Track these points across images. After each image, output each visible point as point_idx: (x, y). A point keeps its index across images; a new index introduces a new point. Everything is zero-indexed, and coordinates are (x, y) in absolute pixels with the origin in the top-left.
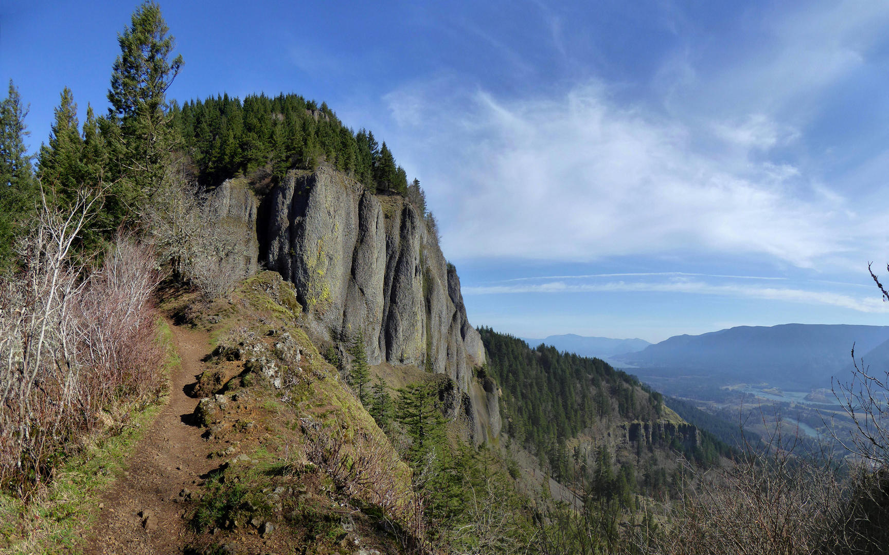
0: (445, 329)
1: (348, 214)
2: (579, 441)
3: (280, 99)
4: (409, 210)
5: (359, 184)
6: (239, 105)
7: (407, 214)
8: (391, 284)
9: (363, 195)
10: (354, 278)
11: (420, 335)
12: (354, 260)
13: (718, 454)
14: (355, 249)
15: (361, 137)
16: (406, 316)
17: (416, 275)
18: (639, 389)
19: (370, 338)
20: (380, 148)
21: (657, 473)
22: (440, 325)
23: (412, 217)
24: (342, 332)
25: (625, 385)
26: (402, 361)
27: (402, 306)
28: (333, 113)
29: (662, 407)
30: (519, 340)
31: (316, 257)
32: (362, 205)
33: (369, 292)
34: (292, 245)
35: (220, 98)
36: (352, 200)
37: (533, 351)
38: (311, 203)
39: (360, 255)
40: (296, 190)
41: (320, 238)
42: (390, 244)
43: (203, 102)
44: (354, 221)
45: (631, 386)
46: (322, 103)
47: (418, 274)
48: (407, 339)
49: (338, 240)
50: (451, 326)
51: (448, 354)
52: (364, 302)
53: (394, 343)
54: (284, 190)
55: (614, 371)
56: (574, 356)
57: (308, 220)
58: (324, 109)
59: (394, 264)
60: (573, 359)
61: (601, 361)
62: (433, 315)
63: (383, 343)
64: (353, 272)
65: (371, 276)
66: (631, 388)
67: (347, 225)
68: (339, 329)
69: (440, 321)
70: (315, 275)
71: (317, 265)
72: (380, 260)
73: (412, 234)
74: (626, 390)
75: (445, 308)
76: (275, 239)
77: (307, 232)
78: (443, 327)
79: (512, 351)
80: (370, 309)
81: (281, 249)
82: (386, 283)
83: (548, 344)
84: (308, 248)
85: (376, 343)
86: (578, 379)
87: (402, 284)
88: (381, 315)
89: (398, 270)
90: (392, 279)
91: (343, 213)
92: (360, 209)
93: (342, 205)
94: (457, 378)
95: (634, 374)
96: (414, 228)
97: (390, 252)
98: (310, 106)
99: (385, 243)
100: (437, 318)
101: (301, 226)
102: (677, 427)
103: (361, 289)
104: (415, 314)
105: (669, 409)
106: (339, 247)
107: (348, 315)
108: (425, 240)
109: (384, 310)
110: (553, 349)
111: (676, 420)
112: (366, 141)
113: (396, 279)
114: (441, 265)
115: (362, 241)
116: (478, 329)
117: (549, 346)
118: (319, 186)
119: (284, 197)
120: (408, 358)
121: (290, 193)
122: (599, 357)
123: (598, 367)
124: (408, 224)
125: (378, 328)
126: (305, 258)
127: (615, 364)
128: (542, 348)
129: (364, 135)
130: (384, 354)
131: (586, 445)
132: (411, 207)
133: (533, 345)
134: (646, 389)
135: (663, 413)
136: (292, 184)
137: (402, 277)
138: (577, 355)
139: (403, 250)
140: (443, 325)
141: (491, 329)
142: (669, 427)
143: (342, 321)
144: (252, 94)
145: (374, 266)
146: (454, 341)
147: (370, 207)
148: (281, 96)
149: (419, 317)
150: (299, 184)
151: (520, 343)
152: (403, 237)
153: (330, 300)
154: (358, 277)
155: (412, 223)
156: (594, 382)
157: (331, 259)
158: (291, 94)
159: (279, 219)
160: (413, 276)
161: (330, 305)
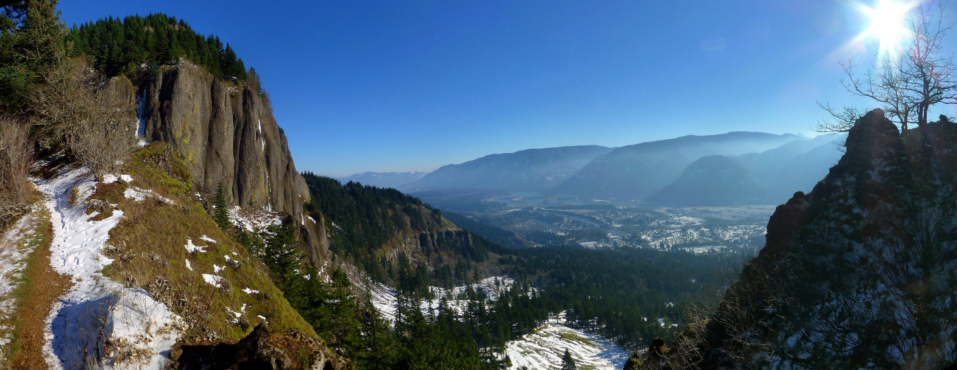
0: (281, 177)
1: (203, 97)
2: (384, 251)
3: (150, 17)
4: (248, 91)
5: (210, 74)
6: (120, 24)
7: (247, 94)
8: (239, 147)
9: (214, 82)
10: (211, 144)
11: (263, 184)
12: (210, 130)
13: (486, 250)
14: (210, 122)
15: (210, 41)
16: (252, 170)
17: (257, 139)
18: (423, 207)
19: (226, 189)
20: (225, 47)
21: (444, 268)
22: (277, 175)
23: (251, 96)
24: (205, 186)
25: (414, 206)
26: (251, 204)
27: (248, 163)
28: (188, 26)
29: (442, 219)
30: (333, 180)
31: (181, 130)
32: (214, 91)
33: (223, 154)
34: (163, 123)
35: (106, 19)
36: (206, 86)
37: (344, 187)
38: (175, 90)
39: (215, 127)
40: (164, 81)
41: (184, 116)
42: (236, 117)
43: (94, 23)
44: (208, 102)
45: (418, 206)
46: (180, 20)
47: (258, 138)
48: (253, 187)
49: (197, 116)
50: (286, 175)
51: (285, 196)
52: (220, 161)
53: (244, 191)
54: (154, 82)
55: (404, 197)
56: (374, 188)
57: (174, 103)
58: (182, 23)
59: (240, 132)
60: (373, 191)
61: (395, 190)
62: (272, 167)
63: (236, 192)
64: (210, 139)
65: (223, 142)
66: (417, 208)
67: (203, 104)
68: (202, 184)
69: (277, 172)
70: (182, 144)
71: (183, 136)
72: (229, 129)
73: (252, 109)
74: (414, 210)
75: (280, 161)
76: (150, 119)
77: (174, 111)
78: (279, 177)
79: (329, 188)
80: (224, 167)
81: (155, 126)
82: (235, 147)
83: (355, 181)
84: (175, 124)
85: (231, 192)
86: (378, 204)
87: (248, 147)
88: (233, 171)
89: (243, 135)
90: (239, 143)
91: (200, 95)
92: (212, 93)
93: (199, 90)
94: (294, 213)
95: (418, 196)
96: (253, 104)
97: (237, 123)
98: (172, 21)
99: (232, 117)
100: (275, 170)
101: (169, 107)
102: (454, 233)
103: (217, 152)
104: (258, 168)
105: (447, 220)
106: (198, 122)
107: (208, 173)
108: (261, 112)
109: (235, 166)
110: (358, 184)
111: (453, 229)
112: (214, 43)
113: (243, 142)
114: (274, 129)
115: (215, 116)
116: (302, 174)
117: (355, 183)
118: (181, 78)
119: (155, 87)
120: (255, 202)
121: (160, 83)
122: (393, 186)
123: (392, 195)
124: (249, 101)
125: (231, 181)
126: (173, 131)
127: (405, 191)
128: (350, 184)
129: (213, 39)
130: (237, 200)
131: (389, 253)
132: (249, 88)
133: (344, 183)
134: (428, 207)
135: (443, 224)
136: (161, 77)
137: (247, 141)
138: (377, 187)
139: (246, 120)
140: (279, 174)
141: (312, 173)
142: (448, 233)
143: (204, 178)
144: (129, 15)
145: (225, 134)
146: (289, 185)
147: (219, 91)
148: (150, 15)
149: (262, 170)
150: (166, 76)
151: (334, 182)
152: (246, 111)
153: (194, 162)
154: (214, 143)
155: (251, 100)
156: (391, 206)
157: (193, 131)
158: (157, 13)
159: (152, 103)
160: (255, 139)
161: (194, 166)
